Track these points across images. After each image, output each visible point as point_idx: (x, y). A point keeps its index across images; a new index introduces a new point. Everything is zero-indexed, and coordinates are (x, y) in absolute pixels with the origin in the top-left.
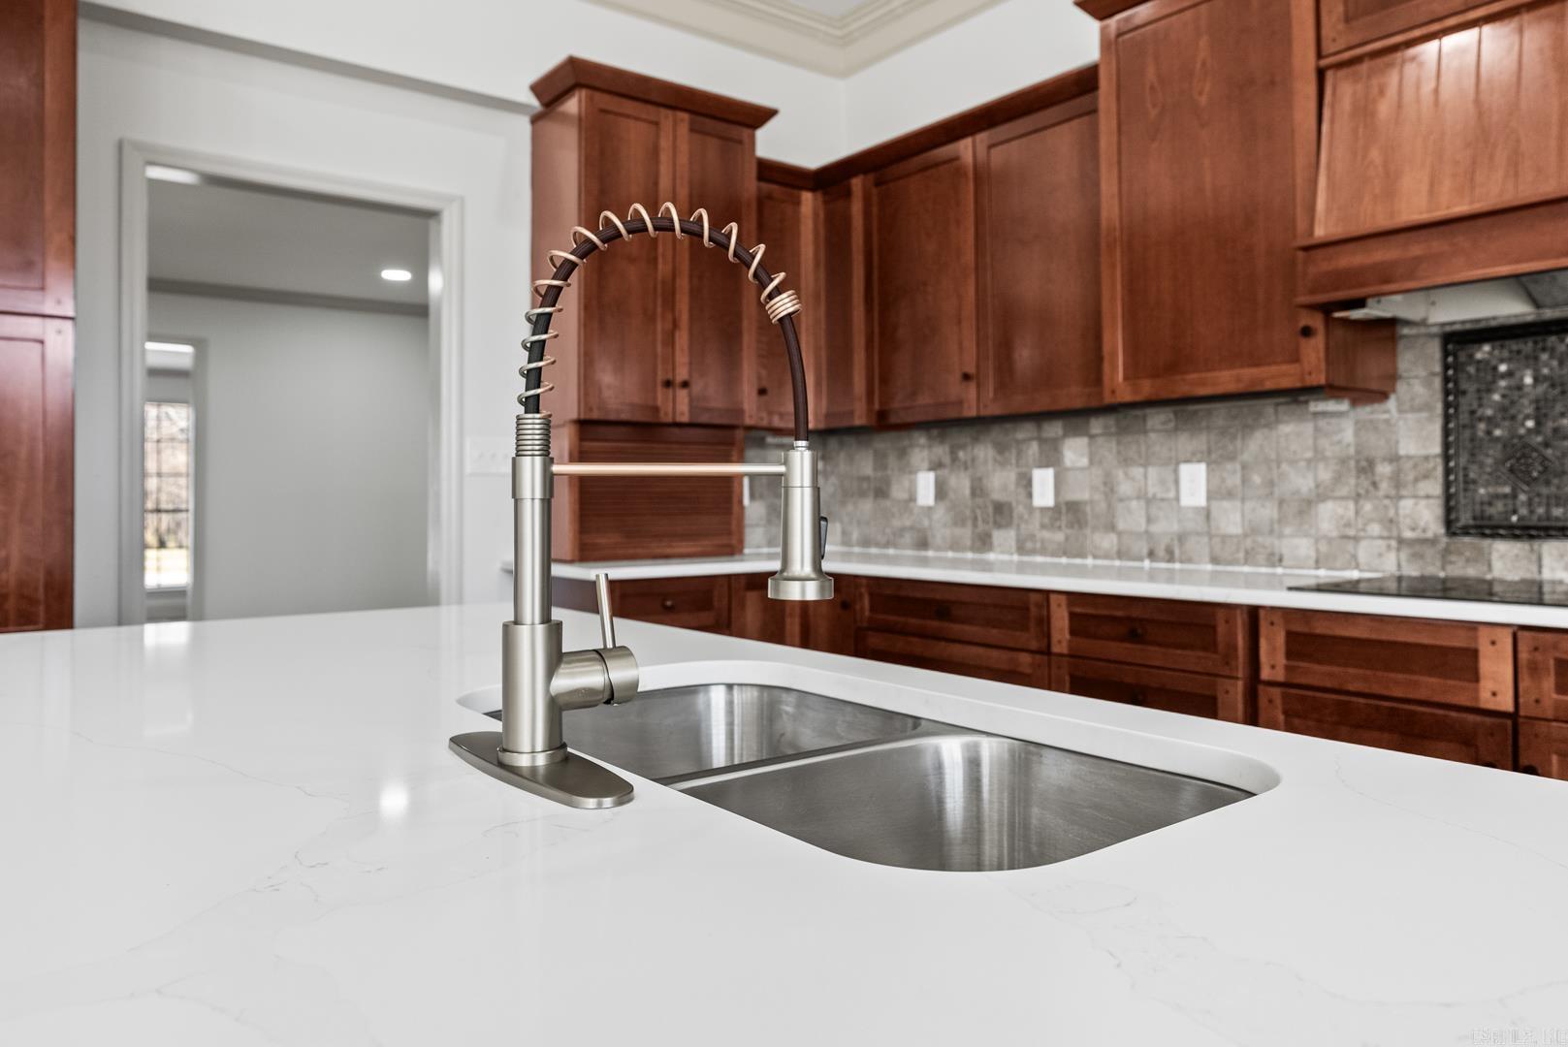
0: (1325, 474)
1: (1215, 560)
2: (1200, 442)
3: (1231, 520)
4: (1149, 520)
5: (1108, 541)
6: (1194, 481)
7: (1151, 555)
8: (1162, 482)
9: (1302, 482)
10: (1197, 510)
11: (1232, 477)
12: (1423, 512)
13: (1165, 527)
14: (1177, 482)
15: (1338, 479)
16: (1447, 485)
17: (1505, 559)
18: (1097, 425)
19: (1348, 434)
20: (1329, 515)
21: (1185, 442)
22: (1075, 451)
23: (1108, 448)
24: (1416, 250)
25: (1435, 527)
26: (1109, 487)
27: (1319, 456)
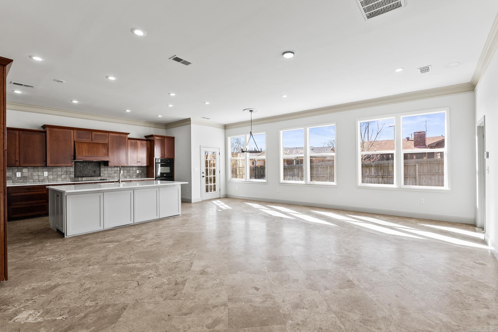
0: (63, 173)
1: (48, 181)
2: (47, 169)
3: (51, 177)
4: (38, 178)
5: (32, 181)
6: (46, 174)
7: (39, 181)
8: (41, 174)
9: (60, 173)
10: (46, 176)
11: (51, 173)
12: (73, 176)
13: (41, 178)
14: (43, 174)
15: (64, 173)
16: (75, 173)
17: (80, 179)
18: (29, 168)
19: (65, 169)
20: (63, 176)
21: (44, 169)
22: (25, 170)
23: (31, 170)
24: (85, 158)
25: (74, 177)
26: (32, 175)
27: (62, 171)
